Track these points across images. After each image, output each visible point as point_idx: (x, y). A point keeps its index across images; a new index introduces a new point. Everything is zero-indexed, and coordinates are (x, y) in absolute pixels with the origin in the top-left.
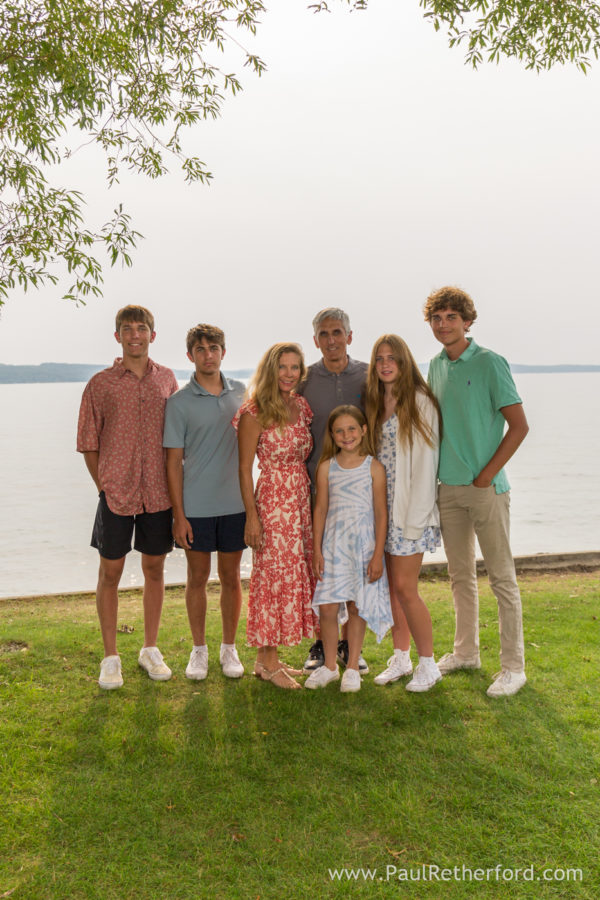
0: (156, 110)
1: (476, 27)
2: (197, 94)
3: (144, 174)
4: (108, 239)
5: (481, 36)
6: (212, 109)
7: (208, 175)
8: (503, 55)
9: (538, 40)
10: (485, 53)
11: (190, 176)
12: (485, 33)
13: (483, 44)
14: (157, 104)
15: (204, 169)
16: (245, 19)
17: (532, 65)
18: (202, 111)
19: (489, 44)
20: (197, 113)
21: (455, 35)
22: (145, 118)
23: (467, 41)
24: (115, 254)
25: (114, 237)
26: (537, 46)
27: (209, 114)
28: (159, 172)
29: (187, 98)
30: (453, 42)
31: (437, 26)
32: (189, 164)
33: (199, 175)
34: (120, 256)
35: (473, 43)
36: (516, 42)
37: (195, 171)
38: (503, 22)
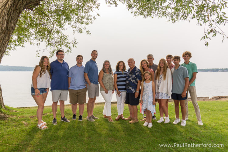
0: (82, 22)
1: (135, 10)
2: (89, 20)
3: (79, 33)
4: (73, 43)
5: (136, 12)
6: (91, 22)
7: (90, 33)
8: (140, 15)
9: (145, 13)
10: (137, 15)
11: (87, 34)
12: (137, 11)
13: (137, 13)
14: (82, 21)
15: (90, 32)
16: (97, 7)
17: (144, 17)
18: (89, 23)
19: (138, 13)
20: (88, 23)
21: (132, 12)
22: (80, 23)
23: (134, 13)
24: (74, 46)
25: (74, 43)
26: (145, 14)
27: (91, 23)
28: (82, 32)
29: (87, 20)
30: (131, 13)
31: (128, 10)
32: (87, 32)
33: (89, 33)
34: (75, 46)
35: (135, 13)
36: (142, 13)
37: (88, 33)
38: (140, 10)
